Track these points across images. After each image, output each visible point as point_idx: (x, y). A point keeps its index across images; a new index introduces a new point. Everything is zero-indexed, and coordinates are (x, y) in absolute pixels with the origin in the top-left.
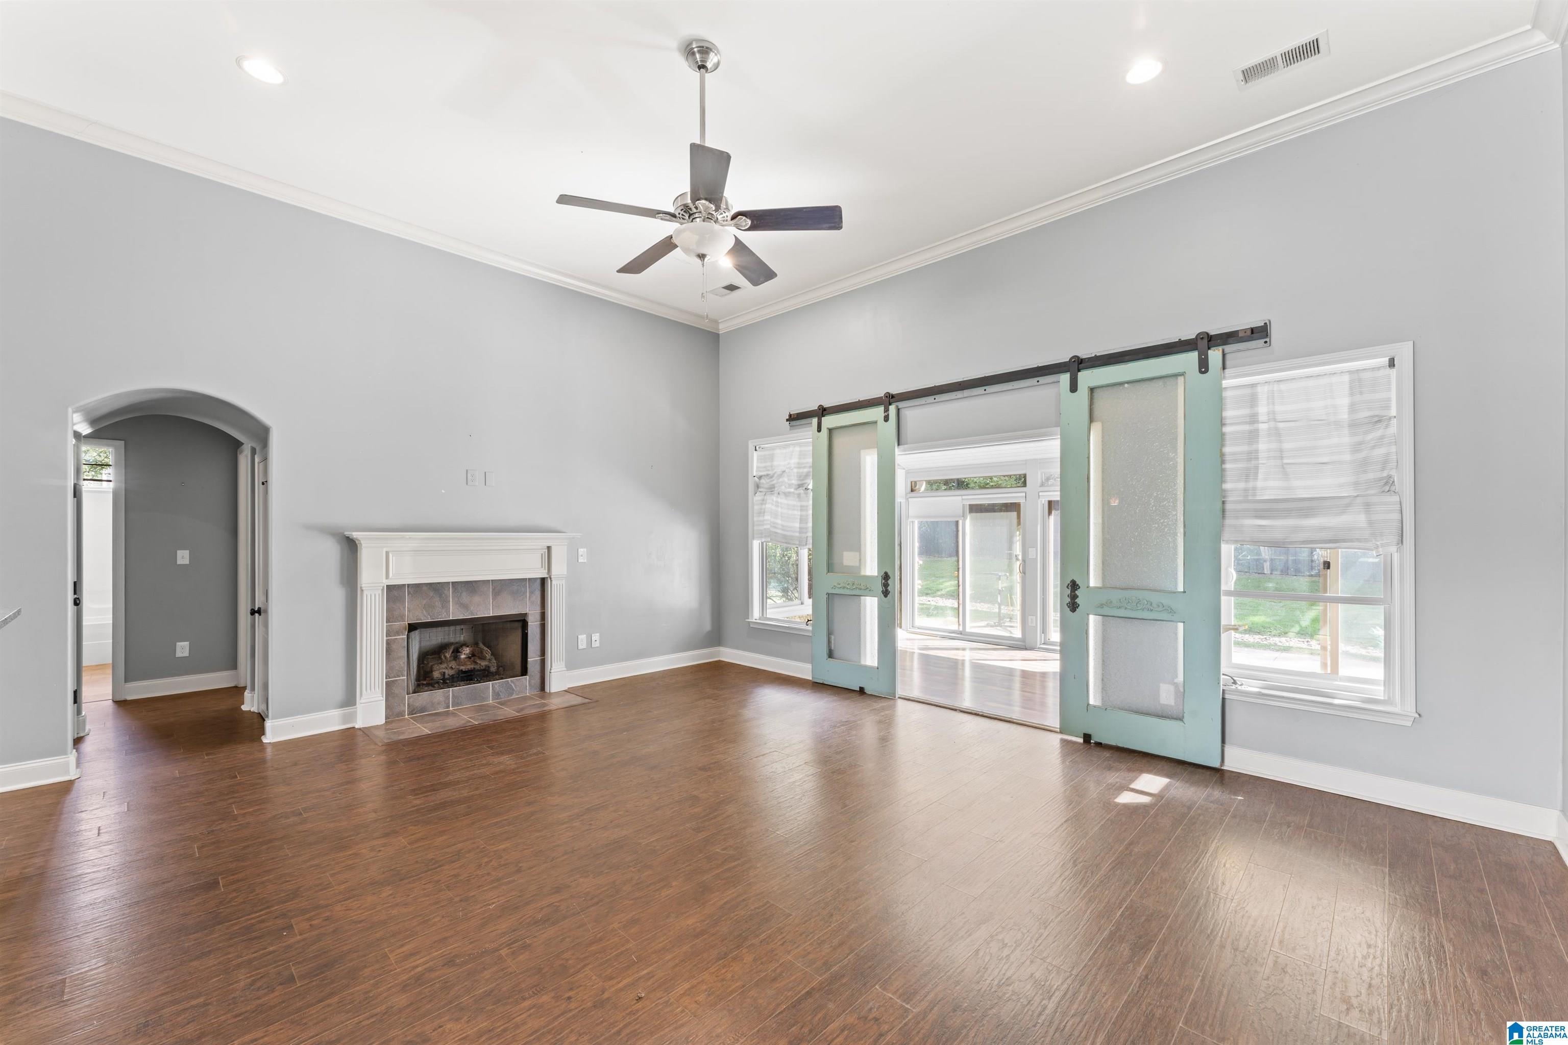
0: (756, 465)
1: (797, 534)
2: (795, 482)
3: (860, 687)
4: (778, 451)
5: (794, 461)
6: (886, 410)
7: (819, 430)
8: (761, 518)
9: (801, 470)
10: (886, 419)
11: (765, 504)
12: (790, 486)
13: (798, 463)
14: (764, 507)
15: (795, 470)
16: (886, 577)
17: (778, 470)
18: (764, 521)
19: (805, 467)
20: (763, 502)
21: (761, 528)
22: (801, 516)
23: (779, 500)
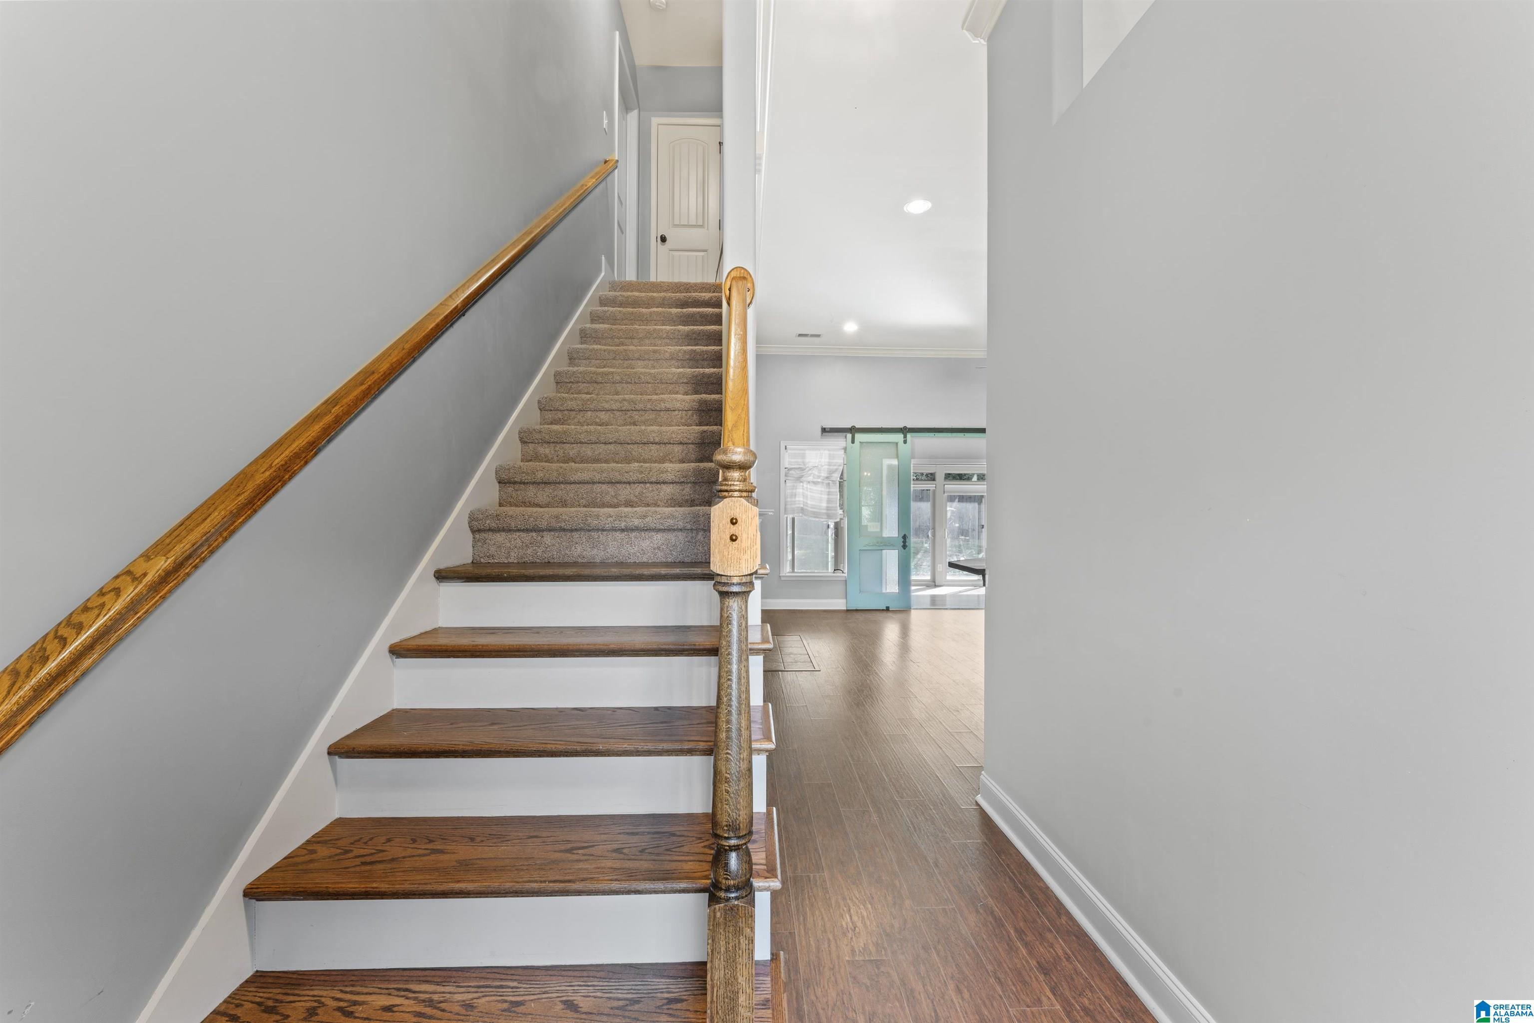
0: (787, 460)
1: (825, 511)
2: (824, 474)
3: (887, 607)
4: (807, 452)
5: (825, 460)
6: (905, 437)
7: (853, 442)
8: (793, 499)
9: (831, 467)
10: (905, 442)
11: (796, 489)
12: (819, 477)
13: (829, 462)
14: (794, 491)
15: (827, 467)
16: (905, 537)
17: (810, 465)
18: (795, 501)
19: (835, 465)
20: (794, 488)
21: (793, 506)
22: (828, 498)
23: (809, 487)
